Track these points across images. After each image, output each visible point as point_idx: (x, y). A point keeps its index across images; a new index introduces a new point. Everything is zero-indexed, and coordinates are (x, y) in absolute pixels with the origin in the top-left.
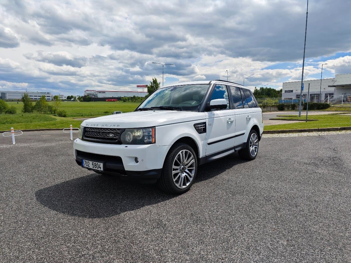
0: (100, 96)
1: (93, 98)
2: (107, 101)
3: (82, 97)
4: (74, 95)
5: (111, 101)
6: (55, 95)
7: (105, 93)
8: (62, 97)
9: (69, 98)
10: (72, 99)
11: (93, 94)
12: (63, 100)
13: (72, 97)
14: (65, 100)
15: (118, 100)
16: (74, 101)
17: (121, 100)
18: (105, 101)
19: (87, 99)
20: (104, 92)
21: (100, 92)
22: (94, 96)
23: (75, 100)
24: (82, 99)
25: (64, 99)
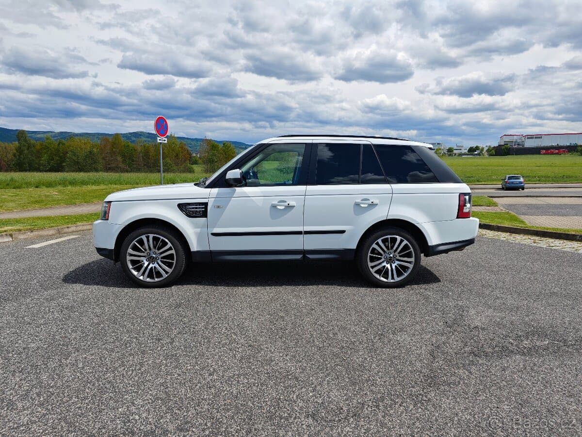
0: (529, 144)
1: (516, 148)
2: (544, 154)
3: (494, 147)
4: (481, 145)
5: (552, 154)
6: (449, 147)
7: (541, 137)
8: (461, 149)
9: (472, 150)
10: (476, 153)
11: (516, 142)
12: (461, 155)
13: (477, 148)
14: (465, 154)
15: (569, 151)
16: (479, 154)
17: (577, 152)
18: (539, 153)
19: (501, 151)
20: (539, 137)
21: (531, 137)
22: (518, 144)
23: (481, 154)
24: (493, 151)
25: (463, 151)
